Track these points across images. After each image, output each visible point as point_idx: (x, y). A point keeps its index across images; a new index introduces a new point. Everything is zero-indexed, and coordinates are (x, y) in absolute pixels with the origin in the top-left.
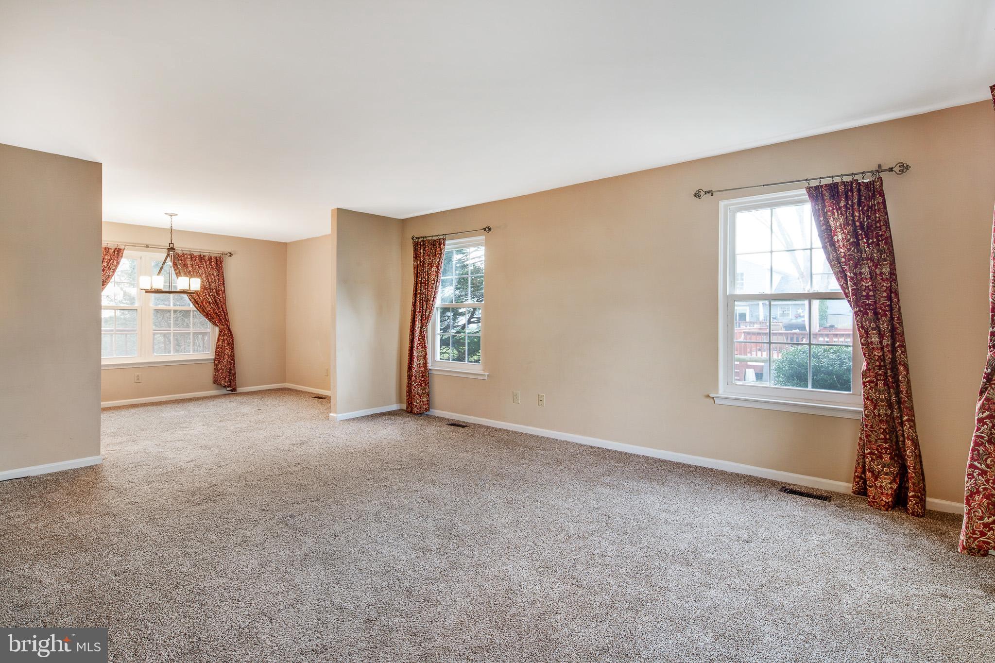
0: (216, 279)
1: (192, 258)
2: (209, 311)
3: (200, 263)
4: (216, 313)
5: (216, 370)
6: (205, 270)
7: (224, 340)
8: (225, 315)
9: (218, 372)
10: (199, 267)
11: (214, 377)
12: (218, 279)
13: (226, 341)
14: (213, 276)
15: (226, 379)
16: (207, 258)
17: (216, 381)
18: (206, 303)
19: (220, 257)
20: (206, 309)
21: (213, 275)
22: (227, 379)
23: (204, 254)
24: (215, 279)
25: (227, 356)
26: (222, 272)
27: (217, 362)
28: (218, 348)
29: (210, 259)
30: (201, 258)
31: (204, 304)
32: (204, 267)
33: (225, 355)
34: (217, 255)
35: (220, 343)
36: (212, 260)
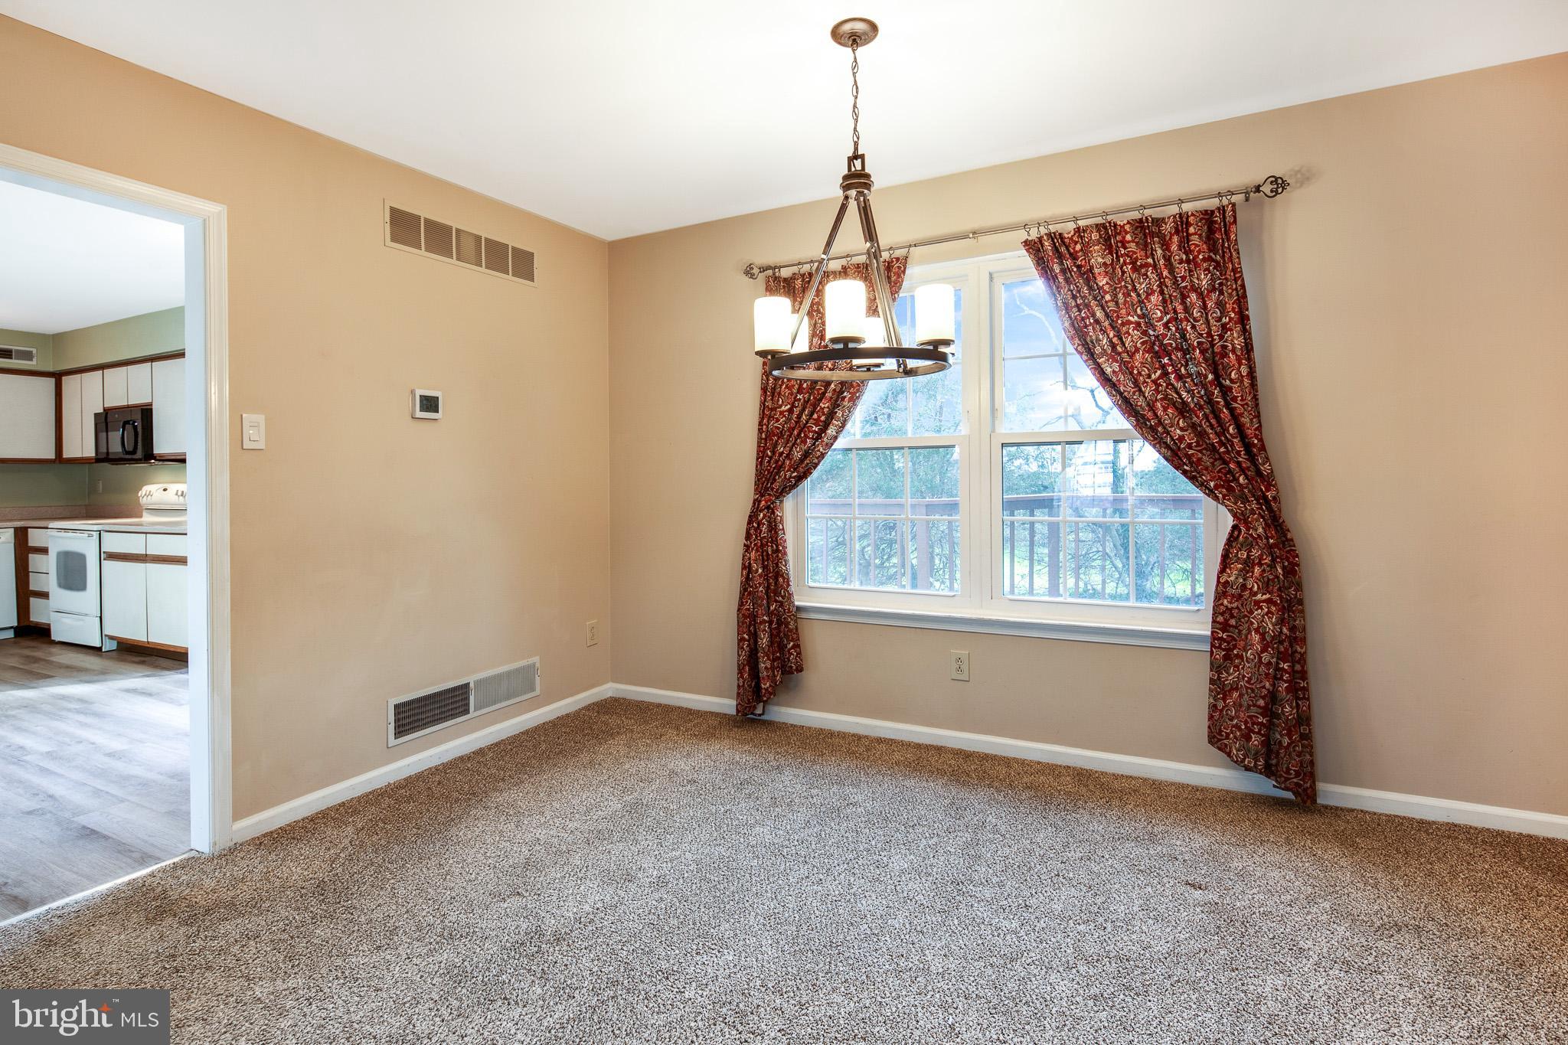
0: (1210, 304)
1: (1107, 239)
2: (1181, 439)
3: (1140, 254)
4: (1213, 449)
5: (1219, 689)
6: (1160, 276)
7: (1249, 565)
8: (1252, 458)
9: (1224, 699)
10: (1135, 269)
11: (1211, 717)
12: (1220, 304)
13: (1257, 570)
14: (1194, 296)
15: (1248, 738)
16: (1168, 228)
17: (1216, 737)
18: (1165, 409)
19: (1222, 210)
20: (1168, 433)
21: (1194, 289)
22: (1255, 739)
23: (1156, 213)
24: (1205, 306)
25: (1256, 637)
26: (1234, 270)
27: (1220, 654)
28: (1224, 594)
29: (1182, 222)
30: (1146, 229)
31: (1160, 413)
32: (1155, 266)
33: (1250, 632)
34: (1213, 203)
35: (1232, 576)
36: (1192, 230)
